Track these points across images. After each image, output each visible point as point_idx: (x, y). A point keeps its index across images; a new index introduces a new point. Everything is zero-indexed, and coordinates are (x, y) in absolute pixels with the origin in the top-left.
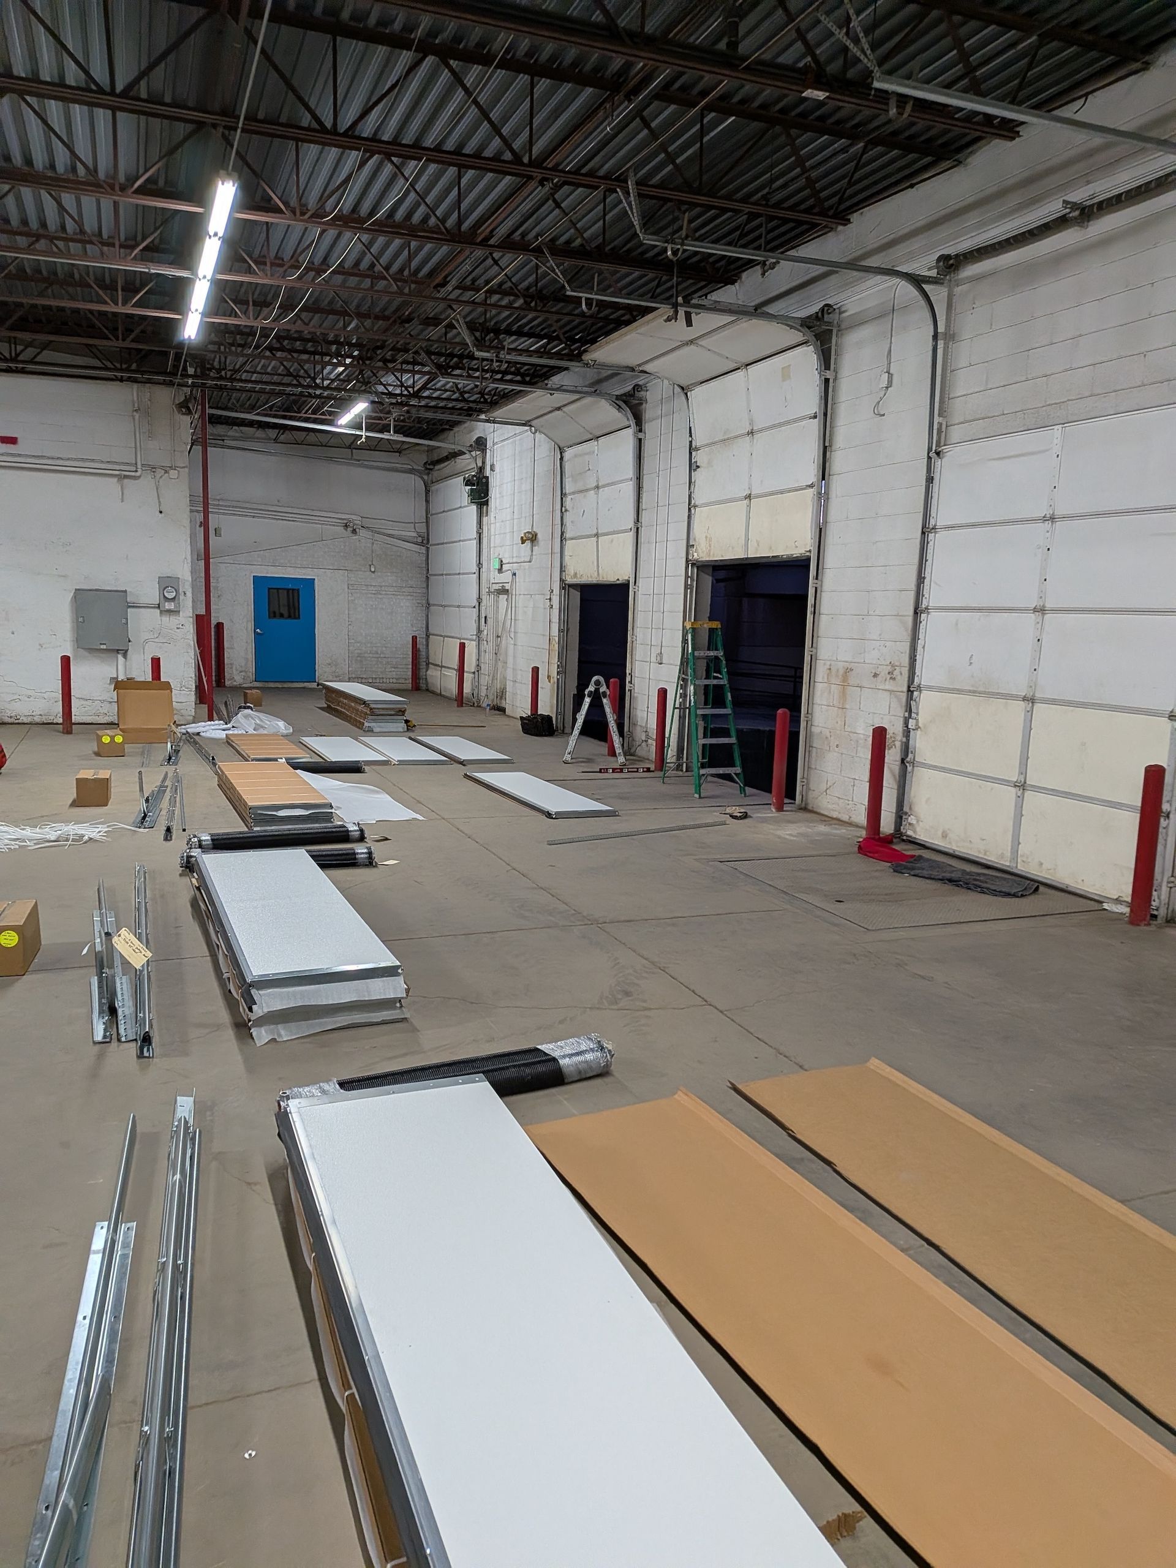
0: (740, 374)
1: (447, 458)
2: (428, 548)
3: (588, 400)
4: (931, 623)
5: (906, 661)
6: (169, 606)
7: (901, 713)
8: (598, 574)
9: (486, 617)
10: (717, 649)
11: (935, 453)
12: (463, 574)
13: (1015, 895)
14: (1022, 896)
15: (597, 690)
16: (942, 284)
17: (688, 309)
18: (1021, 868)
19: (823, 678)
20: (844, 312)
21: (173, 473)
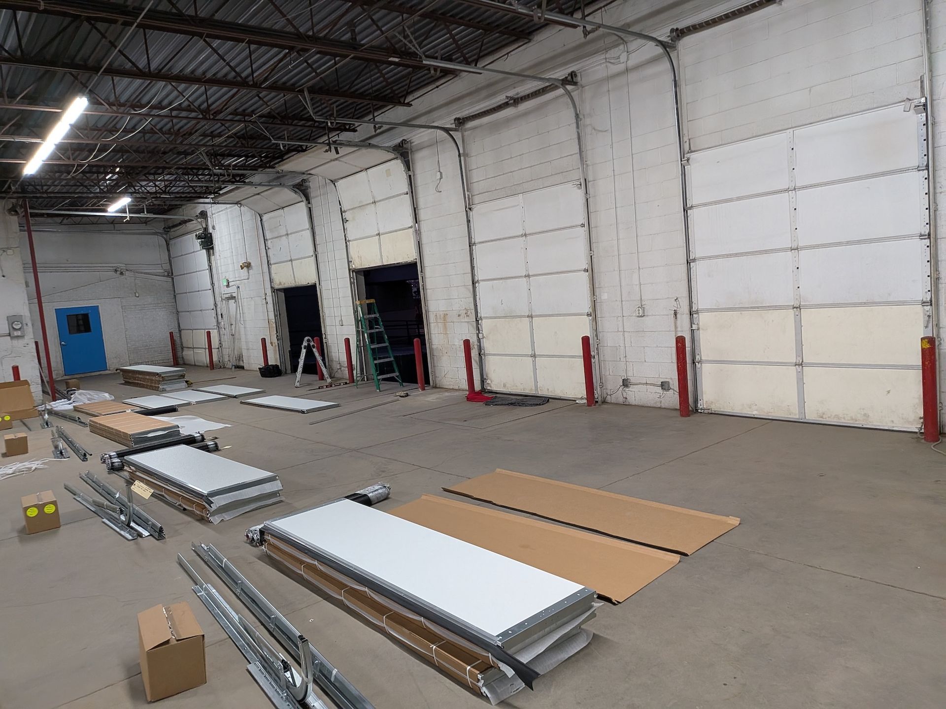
0: (363, 173)
1: (180, 224)
2: (173, 279)
3: (276, 189)
4: (480, 287)
5: (473, 307)
6: (16, 333)
7: (475, 331)
8: (295, 282)
9: (222, 314)
10: (375, 313)
11: (469, 209)
12: (202, 291)
13: (540, 405)
14: (543, 404)
15: (309, 345)
16: (458, 131)
17: (336, 146)
18: (540, 393)
19: (433, 320)
20: (413, 143)
21: (10, 252)
